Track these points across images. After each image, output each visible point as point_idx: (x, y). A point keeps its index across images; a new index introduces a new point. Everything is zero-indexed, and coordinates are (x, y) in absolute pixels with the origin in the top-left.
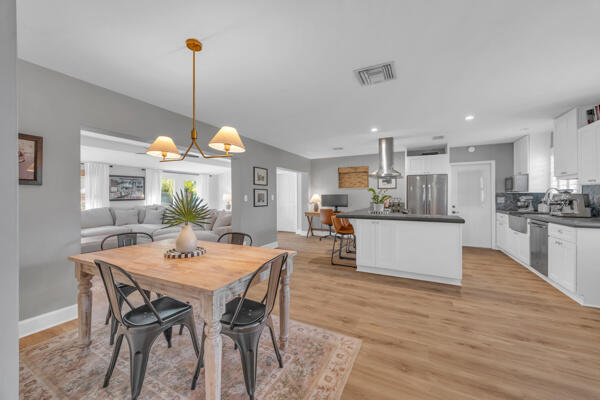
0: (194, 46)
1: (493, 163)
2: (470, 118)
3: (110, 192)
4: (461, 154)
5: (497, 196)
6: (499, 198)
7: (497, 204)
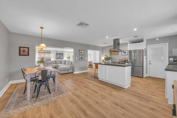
0: (42, 28)
1: (167, 44)
2: (135, 29)
3: (56, 57)
4: (151, 41)
5: (169, 57)
6: (170, 58)
7: (169, 61)
